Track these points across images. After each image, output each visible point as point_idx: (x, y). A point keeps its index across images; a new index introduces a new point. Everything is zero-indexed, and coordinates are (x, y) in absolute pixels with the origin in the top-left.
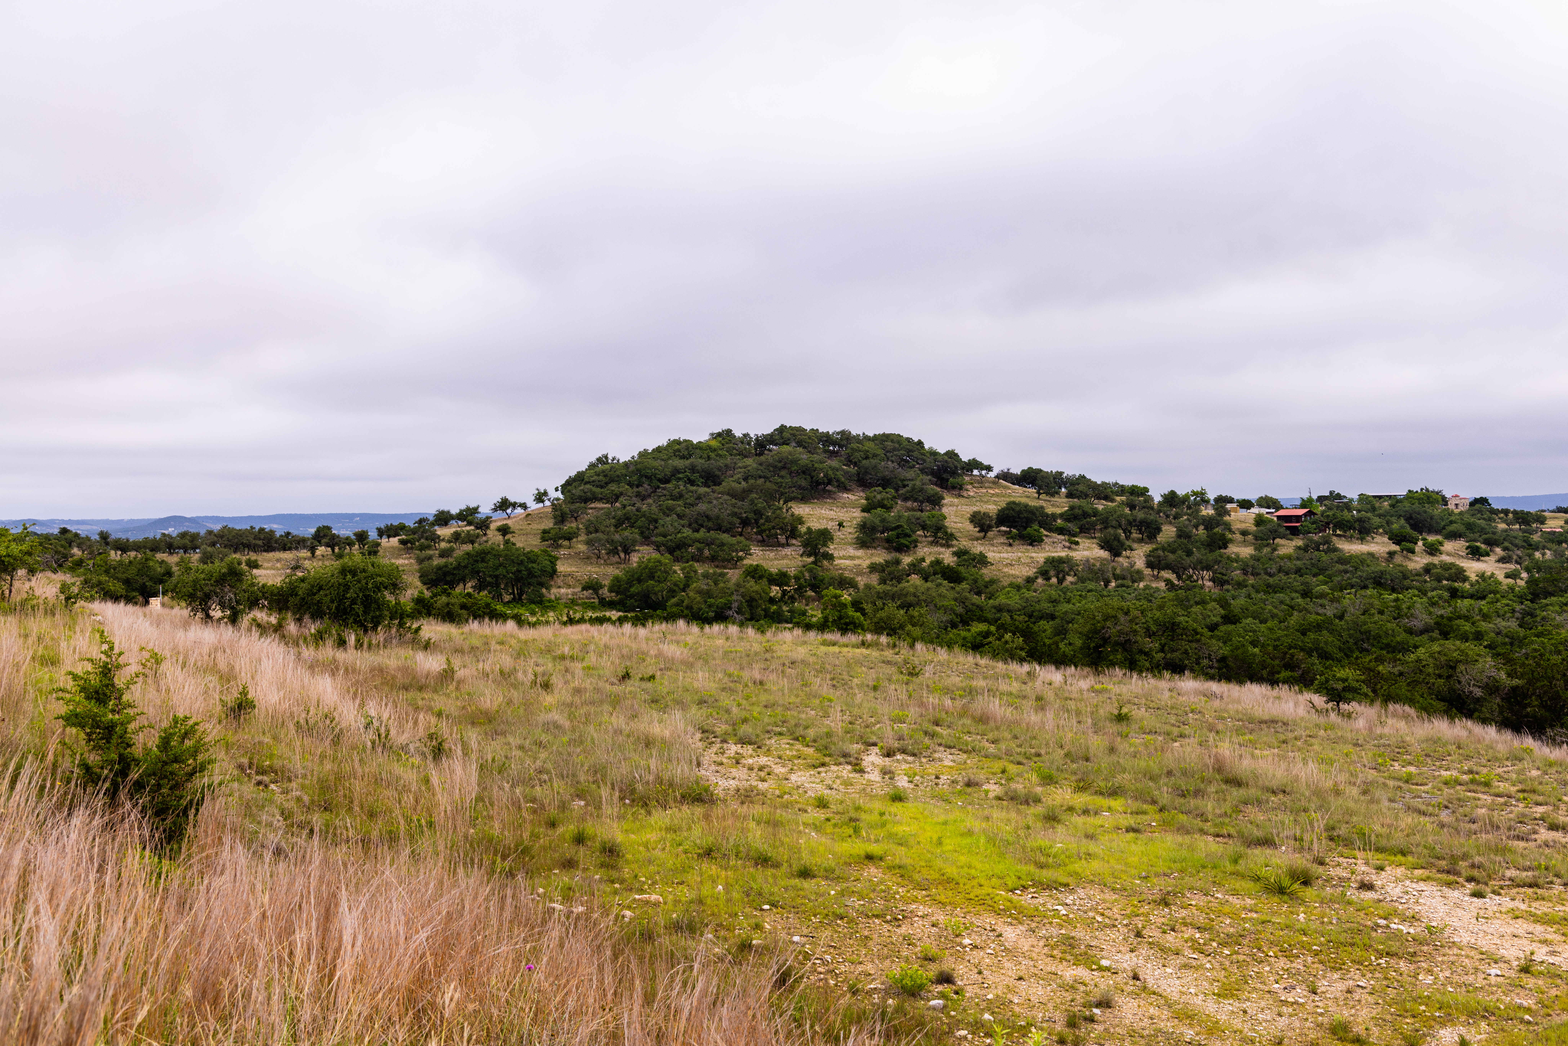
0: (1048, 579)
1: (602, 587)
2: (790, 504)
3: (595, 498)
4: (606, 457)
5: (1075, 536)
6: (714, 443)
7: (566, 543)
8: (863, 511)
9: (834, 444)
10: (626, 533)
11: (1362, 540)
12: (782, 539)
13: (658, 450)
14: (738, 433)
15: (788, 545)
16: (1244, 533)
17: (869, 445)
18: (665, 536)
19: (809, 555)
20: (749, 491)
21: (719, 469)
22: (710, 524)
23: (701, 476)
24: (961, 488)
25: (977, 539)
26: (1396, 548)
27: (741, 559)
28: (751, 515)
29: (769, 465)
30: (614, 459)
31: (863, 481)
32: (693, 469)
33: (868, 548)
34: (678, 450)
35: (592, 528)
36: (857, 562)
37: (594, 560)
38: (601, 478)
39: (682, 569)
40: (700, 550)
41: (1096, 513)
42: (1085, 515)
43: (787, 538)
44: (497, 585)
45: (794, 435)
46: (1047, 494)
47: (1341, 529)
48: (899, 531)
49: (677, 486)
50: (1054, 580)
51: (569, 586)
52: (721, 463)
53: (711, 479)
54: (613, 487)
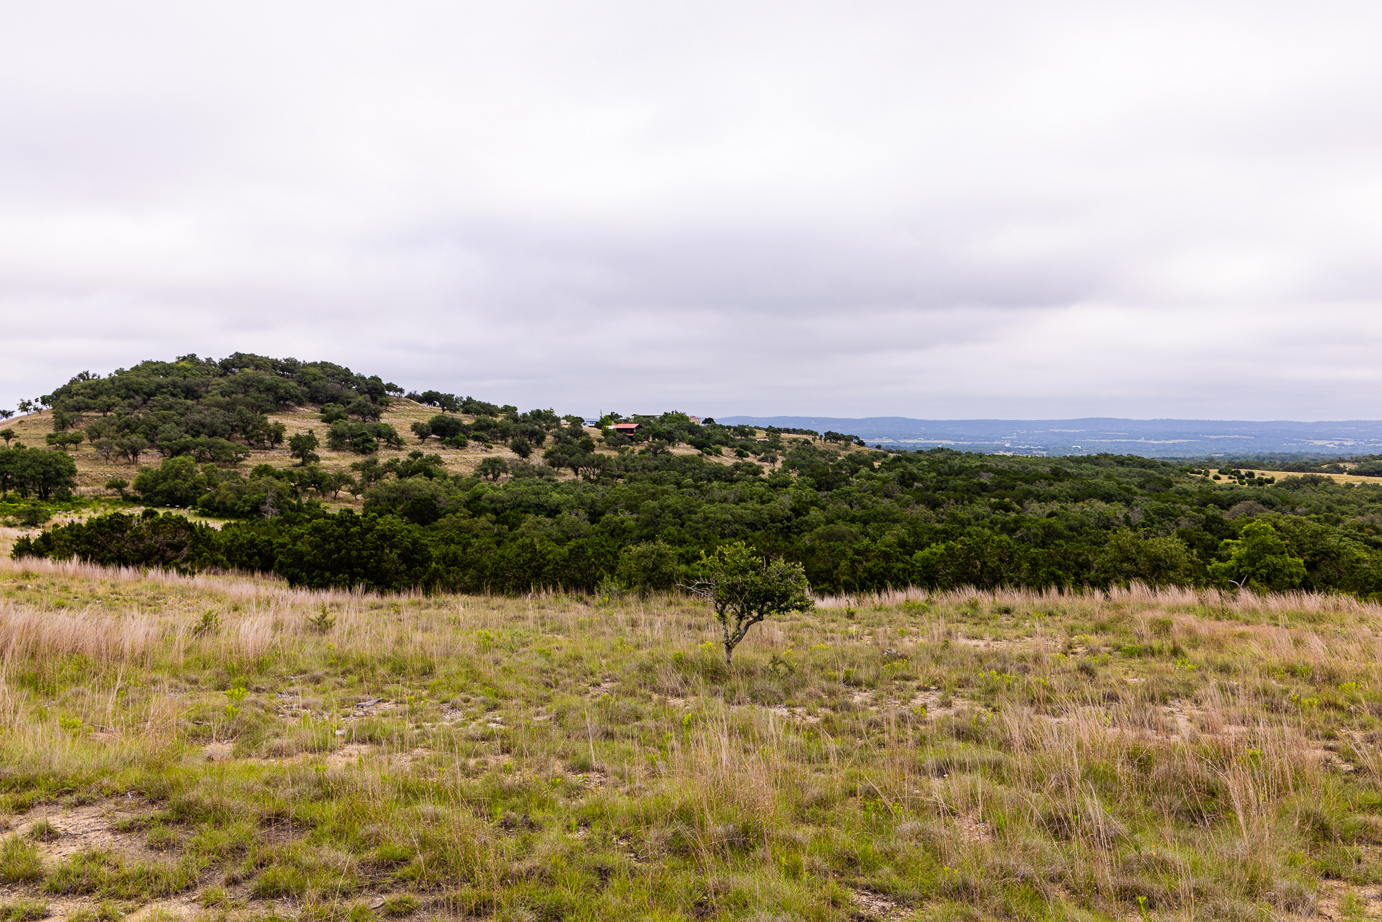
0: (487, 475)
1: (126, 485)
2: (265, 415)
3: (88, 408)
4: (87, 374)
5: (487, 442)
6: (182, 364)
7: (72, 446)
8: (323, 421)
9: (284, 368)
10: (134, 438)
11: (673, 446)
12: (268, 443)
13: (136, 368)
14: (202, 357)
15: (273, 448)
16: (600, 441)
17: (313, 370)
18: (170, 440)
19: (298, 457)
20: (234, 403)
21: (198, 385)
22: (206, 431)
23: (182, 391)
24: (387, 405)
25: (418, 444)
26: (700, 452)
27: (241, 460)
28: (240, 424)
29: (239, 383)
30: (94, 376)
31: (315, 398)
32: (175, 385)
33: (339, 450)
34: (157, 369)
35: (94, 434)
36: (335, 462)
37: (103, 461)
38: (88, 391)
39: (203, 470)
40: (202, 452)
41: (496, 426)
42: (489, 426)
43: (272, 443)
44: (22, 485)
45: (252, 361)
46: (450, 410)
47: (659, 438)
48: (364, 437)
49: (167, 399)
50: (491, 476)
51: (87, 485)
52: (198, 380)
53: (190, 393)
54: (105, 398)
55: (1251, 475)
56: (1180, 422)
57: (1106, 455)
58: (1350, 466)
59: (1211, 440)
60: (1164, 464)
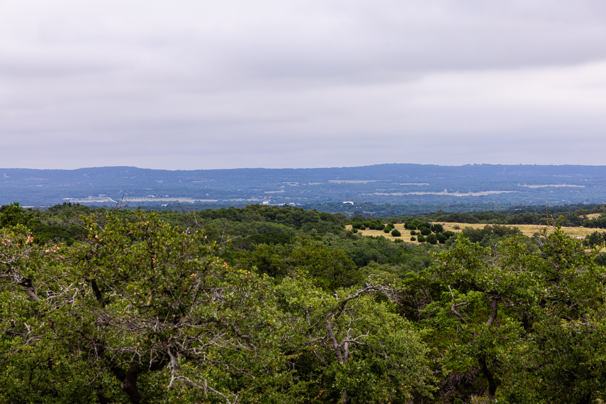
55: (439, 228)
56: (499, 168)
57: (256, 207)
58: (590, 217)
59: (531, 190)
60: (324, 218)
